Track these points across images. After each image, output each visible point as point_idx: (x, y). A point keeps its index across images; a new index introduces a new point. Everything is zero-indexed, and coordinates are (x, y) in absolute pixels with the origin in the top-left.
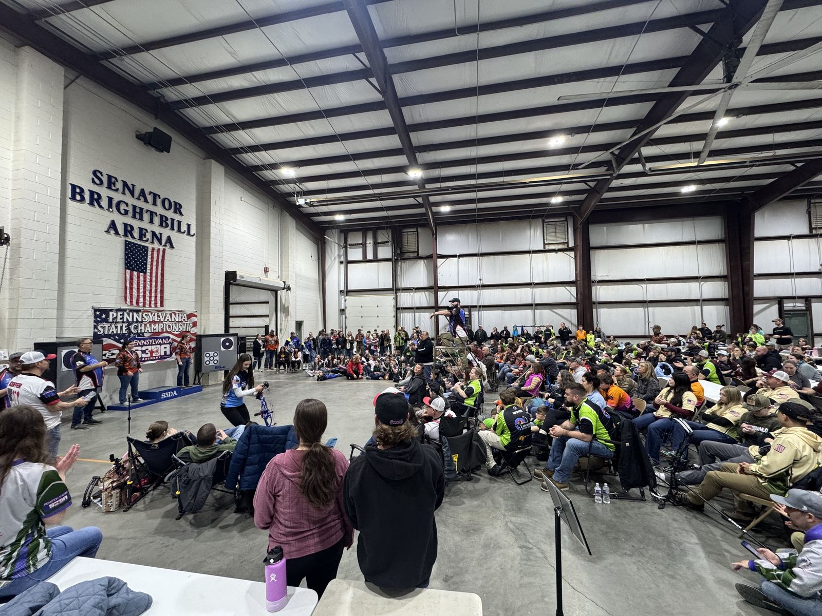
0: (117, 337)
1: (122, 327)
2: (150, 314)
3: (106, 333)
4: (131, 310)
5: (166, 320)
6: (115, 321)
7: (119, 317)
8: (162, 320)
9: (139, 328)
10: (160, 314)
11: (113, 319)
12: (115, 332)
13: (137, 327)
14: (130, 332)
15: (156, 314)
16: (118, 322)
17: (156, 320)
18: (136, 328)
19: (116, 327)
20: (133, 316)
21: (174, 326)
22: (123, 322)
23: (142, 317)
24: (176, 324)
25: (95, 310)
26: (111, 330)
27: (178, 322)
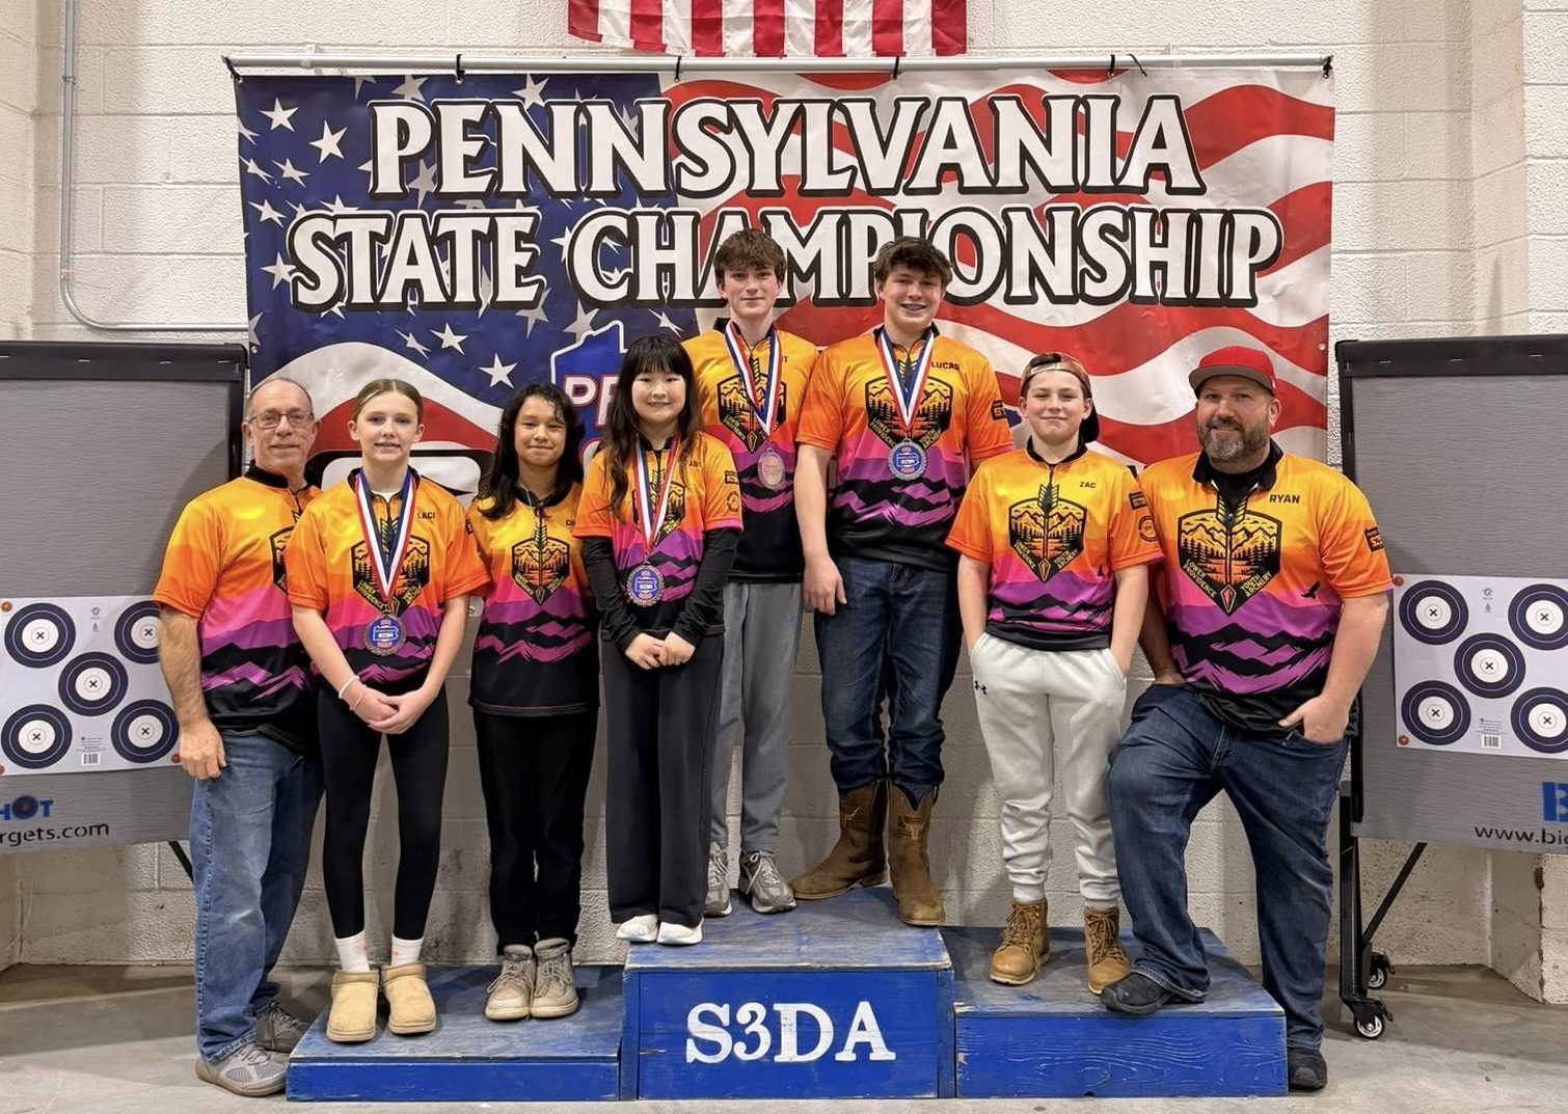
0: (451, 339)
1: (485, 242)
2: (748, 114)
3: (362, 295)
4: (565, 85)
5: (926, 176)
6: (423, 184)
7: (457, 148)
8: (883, 171)
9: (649, 256)
10: (860, 113)
11: (408, 167)
12: (433, 294)
13: (631, 239)
14: (564, 294)
15: (817, 116)
16: (450, 200)
17: (818, 179)
18: (617, 252)
19: (442, 244)
20: (583, 139)
21: (1026, 241)
22: (495, 197)
23: (673, 143)
24: (1042, 220)
25: (255, 93)
26: (400, 272)
27: (1079, 192)
